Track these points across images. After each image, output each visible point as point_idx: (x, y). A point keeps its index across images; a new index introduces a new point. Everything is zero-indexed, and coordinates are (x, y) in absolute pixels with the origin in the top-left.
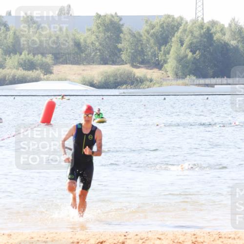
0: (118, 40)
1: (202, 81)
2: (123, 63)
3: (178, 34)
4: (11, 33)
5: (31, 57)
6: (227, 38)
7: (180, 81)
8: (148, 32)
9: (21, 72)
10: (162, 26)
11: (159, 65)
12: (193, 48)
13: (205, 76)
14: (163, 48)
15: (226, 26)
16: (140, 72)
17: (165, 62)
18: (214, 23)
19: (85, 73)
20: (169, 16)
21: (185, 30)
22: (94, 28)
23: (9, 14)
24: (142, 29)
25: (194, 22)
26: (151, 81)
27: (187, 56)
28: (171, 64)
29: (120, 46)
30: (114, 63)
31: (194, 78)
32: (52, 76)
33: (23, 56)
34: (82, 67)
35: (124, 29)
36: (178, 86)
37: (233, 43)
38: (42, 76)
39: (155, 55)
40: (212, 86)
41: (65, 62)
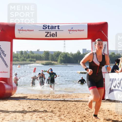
0: (49, 56)
1: (65, 64)
2: (49, 60)
3: (60, 55)
4: (27, 55)
5: (31, 59)
6: (70, 56)
7: (61, 64)
8: (54, 54)
9: (29, 62)
10: (57, 53)
11: (57, 61)
12: (63, 57)
13: (65, 63)
14: (57, 58)
15: (70, 53)
16: (53, 62)
17: (58, 60)
18: (67, 53)
19: (42, 62)
20: (58, 51)
21: (62, 54)
22: (44, 54)
23: (27, 51)
24: (53, 54)
25: (63, 53)
26: (55, 64)
27: (62, 59)
28: (59, 61)
29: (49, 57)
30: (48, 60)
31: (63, 63)
32: (36, 63)
33: (30, 59)
34: (41, 61)
35: (50, 54)
36: (60, 65)
37: (71, 57)
38: (33, 63)
39: (56, 59)
40: (67, 65)
41: (38, 60)
